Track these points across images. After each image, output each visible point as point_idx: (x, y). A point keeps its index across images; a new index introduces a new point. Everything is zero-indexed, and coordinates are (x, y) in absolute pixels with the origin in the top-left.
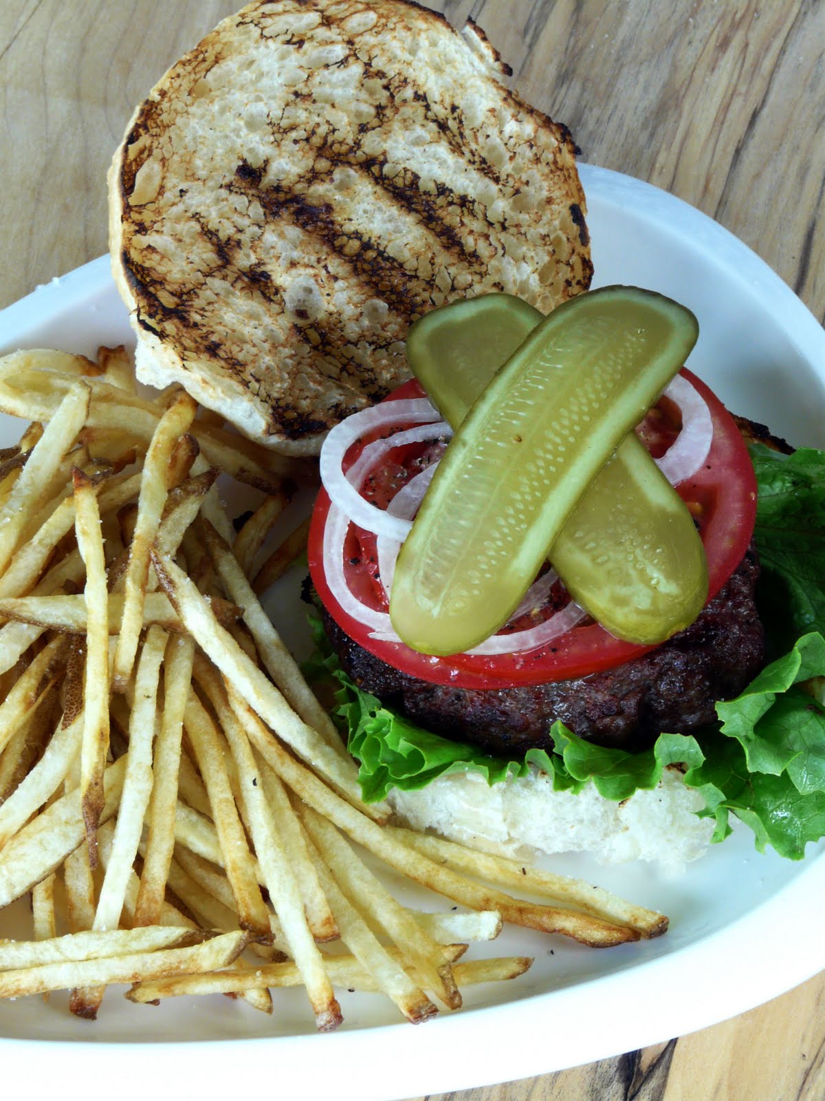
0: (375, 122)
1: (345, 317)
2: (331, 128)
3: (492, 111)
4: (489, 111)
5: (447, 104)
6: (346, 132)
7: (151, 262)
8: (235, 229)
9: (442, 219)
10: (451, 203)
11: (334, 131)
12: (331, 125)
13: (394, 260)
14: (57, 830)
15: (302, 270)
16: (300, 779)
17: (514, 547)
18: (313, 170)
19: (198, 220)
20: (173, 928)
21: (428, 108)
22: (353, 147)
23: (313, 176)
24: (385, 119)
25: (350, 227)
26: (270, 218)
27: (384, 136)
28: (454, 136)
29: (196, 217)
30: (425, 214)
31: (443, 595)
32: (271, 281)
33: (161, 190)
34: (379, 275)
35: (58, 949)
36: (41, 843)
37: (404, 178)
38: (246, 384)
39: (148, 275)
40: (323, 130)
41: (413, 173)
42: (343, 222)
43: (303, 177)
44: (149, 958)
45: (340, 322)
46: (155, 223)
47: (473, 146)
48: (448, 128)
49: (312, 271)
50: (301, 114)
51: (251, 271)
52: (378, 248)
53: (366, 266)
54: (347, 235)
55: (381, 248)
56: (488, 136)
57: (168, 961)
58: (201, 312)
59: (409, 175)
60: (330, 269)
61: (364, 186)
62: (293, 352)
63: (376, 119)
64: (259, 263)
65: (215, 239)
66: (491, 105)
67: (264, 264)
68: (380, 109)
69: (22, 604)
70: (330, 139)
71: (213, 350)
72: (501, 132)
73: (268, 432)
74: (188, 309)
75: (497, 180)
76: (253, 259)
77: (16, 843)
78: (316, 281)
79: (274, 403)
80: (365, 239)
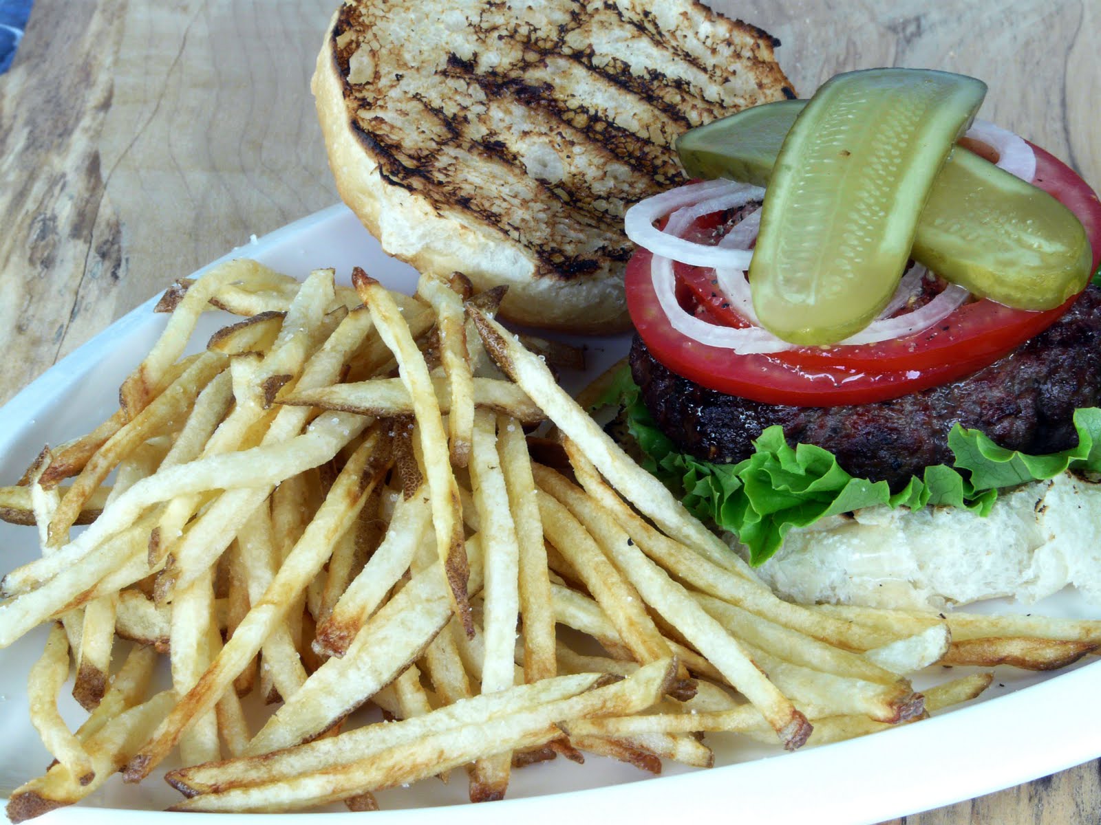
0: (572, 25)
1: (588, 178)
2: (532, 28)
3: (685, 14)
4: (681, 14)
5: (639, 10)
6: (547, 31)
7: (382, 131)
8: (459, 107)
9: (662, 98)
10: (667, 86)
11: (535, 30)
12: (532, 25)
13: (625, 130)
14: (419, 608)
15: (535, 139)
16: (673, 551)
17: (879, 230)
18: (523, 60)
19: (419, 100)
20: (584, 675)
21: (620, 15)
22: (557, 43)
23: (526, 66)
24: (581, 22)
25: (573, 104)
26: (492, 97)
27: (586, 34)
28: (653, 35)
29: (417, 97)
30: (644, 95)
31: (813, 285)
32: (507, 148)
33: (377, 75)
34: (613, 143)
35: (451, 716)
36: (402, 623)
37: (614, 67)
38: (506, 232)
39: (382, 141)
40: (524, 30)
41: (622, 61)
42: (566, 98)
43: (516, 65)
44: (565, 705)
45: (585, 182)
46: (378, 99)
47: (674, 43)
48: (647, 29)
49: (545, 139)
50: (498, 19)
51: (484, 141)
52: (607, 120)
53: (598, 136)
54: (571, 110)
55: (610, 120)
56: (685, 36)
57: (590, 703)
58: (444, 172)
59: (619, 64)
60: (564, 135)
61: (579, 71)
62: (546, 207)
63: (573, 23)
64: (491, 133)
65: (441, 116)
66: (682, 10)
67: (496, 134)
68: (575, 16)
69: (332, 392)
70: (533, 37)
71: (464, 203)
72: (697, 33)
73: (539, 273)
74: (430, 169)
75: (705, 70)
76: (484, 131)
77: (373, 627)
78: (553, 146)
79: (538, 248)
80: (592, 112)
